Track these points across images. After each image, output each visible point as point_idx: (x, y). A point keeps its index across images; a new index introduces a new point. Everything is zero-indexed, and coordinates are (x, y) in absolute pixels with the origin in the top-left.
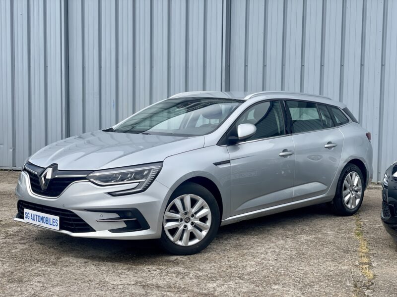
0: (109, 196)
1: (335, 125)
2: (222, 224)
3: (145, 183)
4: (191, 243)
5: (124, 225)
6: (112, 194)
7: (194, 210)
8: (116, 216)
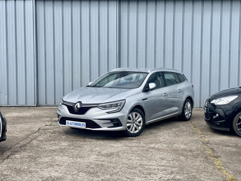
0: (107, 113)
1: (181, 82)
2: (146, 124)
3: (120, 108)
4: (136, 132)
5: (113, 125)
6: (108, 113)
7: (136, 119)
8: (109, 121)
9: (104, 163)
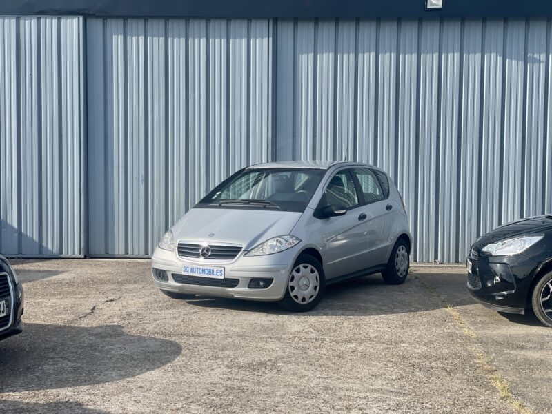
9: (244, 384)
